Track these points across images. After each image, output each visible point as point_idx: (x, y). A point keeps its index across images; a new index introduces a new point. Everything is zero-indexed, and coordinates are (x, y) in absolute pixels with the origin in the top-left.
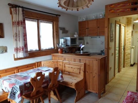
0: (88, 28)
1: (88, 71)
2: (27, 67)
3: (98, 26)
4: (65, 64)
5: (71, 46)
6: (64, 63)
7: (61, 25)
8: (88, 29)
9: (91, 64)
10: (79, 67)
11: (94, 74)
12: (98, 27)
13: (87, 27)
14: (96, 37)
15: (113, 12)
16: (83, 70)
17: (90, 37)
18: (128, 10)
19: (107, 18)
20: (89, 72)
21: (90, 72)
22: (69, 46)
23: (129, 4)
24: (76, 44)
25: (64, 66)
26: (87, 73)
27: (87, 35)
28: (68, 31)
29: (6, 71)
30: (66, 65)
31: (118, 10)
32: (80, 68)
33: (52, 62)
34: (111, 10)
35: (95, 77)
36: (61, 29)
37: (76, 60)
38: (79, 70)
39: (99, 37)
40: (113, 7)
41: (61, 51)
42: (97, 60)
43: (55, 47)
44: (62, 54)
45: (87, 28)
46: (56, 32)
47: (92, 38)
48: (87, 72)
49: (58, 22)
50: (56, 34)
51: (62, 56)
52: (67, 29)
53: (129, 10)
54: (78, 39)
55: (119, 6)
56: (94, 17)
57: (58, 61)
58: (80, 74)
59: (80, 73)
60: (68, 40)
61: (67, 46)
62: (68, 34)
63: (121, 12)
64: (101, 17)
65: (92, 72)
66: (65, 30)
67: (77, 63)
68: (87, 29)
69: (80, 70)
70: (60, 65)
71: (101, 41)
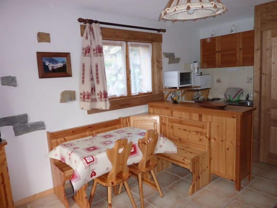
1: (216, 137)
2: (107, 126)
4: (172, 122)
9: (223, 124)
10: (199, 130)
11: (228, 144)
12: (241, 49)
13: (217, 50)
16: (207, 136)
19: (259, 31)
20: (217, 140)
21: (221, 140)
26: (213, 140)
28: (180, 58)
29: (73, 132)
30: (174, 124)
35: (230, 150)
36: (167, 57)
38: (199, 134)
46: (157, 61)
49: (162, 42)
50: (157, 67)
65: (224, 139)
68: (217, 54)
70: (164, 124)
71: (248, 78)
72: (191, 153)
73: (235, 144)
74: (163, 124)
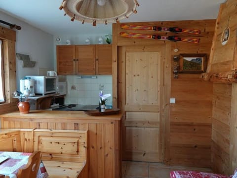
0: (77, 60)
1: (94, 145)
3: (97, 58)
4: (39, 136)
5: (45, 94)
6: (37, 135)
7: (20, 48)
8: (77, 62)
9: (101, 131)
10: (76, 140)
11: (107, 150)
12: (97, 60)
13: (74, 58)
14: (91, 77)
15: (125, 37)
16: (86, 145)
17: (80, 77)
18: (148, 36)
19: (117, 46)
20: (95, 147)
21: (100, 147)
22: (41, 95)
23: (149, 28)
24: (53, 90)
25: (36, 143)
26: (91, 149)
27: (75, 73)
28: (35, 62)
30: (43, 139)
31: (134, 34)
32: (78, 143)
33: (5, 136)
34: (123, 33)
35: (109, 155)
36: (21, 59)
37: (68, 126)
38: (76, 145)
39: (96, 78)
40: (126, 29)
41: (25, 106)
42: (112, 123)
43: (8, 97)
44: (29, 113)
45: (74, 60)
46: (10, 63)
47: (82, 78)
48: (93, 148)
49: (15, 41)
50: (10, 69)
51: (32, 120)
52: (33, 58)
53: (150, 37)
54: (57, 80)
55: (135, 28)
56: (87, 41)
57: (19, 132)
58: (78, 154)
59: (78, 151)
60: (39, 82)
61: (37, 94)
62: (35, 68)
63: (138, 38)
64: (101, 43)
66: (29, 59)
67: (70, 131)
68: (74, 62)
69: (78, 145)
70: (28, 140)
71: (100, 85)
72: (71, 169)
73: (114, 149)
74: (26, 140)
